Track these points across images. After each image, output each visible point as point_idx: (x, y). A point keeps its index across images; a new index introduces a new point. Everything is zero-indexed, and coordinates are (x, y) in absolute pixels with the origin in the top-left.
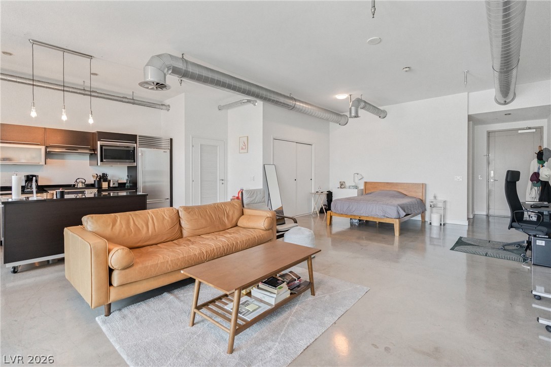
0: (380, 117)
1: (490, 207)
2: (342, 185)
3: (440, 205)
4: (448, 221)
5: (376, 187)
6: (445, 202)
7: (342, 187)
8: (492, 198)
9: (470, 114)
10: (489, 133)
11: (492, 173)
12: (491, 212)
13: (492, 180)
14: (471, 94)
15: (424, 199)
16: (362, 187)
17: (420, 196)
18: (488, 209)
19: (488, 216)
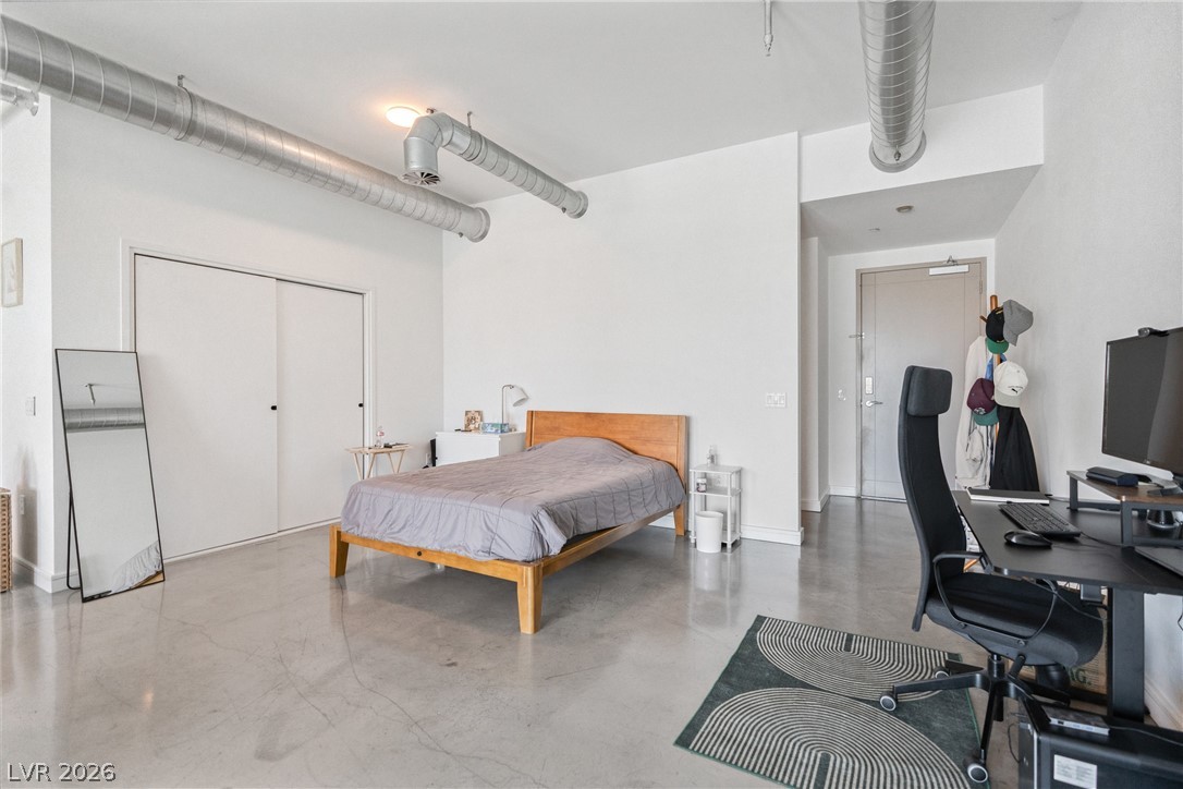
0: (564, 210)
1: (866, 476)
2: (472, 422)
3: (726, 480)
4: (748, 532)
5: (557, 429)
6: (739, 472)
7: (472, 427)
8: (868, 451)
9: (804, 200)
10: (861, 276)
11: (869, 381)
12: (868, 491)
13: (868, 404)
14: (808, 139)
15: (680, 465)
16: (522, 428)
17: (672, 453)
18: (861, 480)
19: (859, 499)
